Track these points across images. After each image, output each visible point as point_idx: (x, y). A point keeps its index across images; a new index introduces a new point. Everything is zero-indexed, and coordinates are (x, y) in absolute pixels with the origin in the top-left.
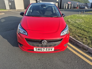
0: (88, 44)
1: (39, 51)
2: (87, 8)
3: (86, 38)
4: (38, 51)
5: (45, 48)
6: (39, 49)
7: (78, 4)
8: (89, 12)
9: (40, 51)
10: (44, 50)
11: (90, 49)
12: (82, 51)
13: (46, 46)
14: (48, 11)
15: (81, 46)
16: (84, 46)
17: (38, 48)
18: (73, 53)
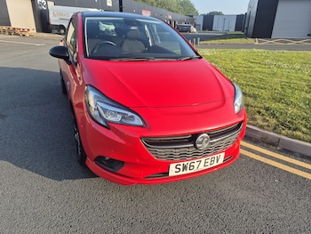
0: (275, 129)
1: (185, 172)
2: (195, 30)
3: (259, 112)
4: (181, 173)
5: (203, 160)
6: (185, 168)
7: (170, 17)
8: (208, 42)
9: (188, 171)
10: (200, 165)
11: (283, 140)
12: (262, 146)
13: (207, 153)
14: (131, 39)
15: (258, 136)
16: (268, 135)
17: (181, 164)
18: (252, 159)
